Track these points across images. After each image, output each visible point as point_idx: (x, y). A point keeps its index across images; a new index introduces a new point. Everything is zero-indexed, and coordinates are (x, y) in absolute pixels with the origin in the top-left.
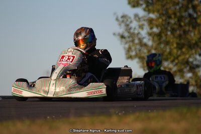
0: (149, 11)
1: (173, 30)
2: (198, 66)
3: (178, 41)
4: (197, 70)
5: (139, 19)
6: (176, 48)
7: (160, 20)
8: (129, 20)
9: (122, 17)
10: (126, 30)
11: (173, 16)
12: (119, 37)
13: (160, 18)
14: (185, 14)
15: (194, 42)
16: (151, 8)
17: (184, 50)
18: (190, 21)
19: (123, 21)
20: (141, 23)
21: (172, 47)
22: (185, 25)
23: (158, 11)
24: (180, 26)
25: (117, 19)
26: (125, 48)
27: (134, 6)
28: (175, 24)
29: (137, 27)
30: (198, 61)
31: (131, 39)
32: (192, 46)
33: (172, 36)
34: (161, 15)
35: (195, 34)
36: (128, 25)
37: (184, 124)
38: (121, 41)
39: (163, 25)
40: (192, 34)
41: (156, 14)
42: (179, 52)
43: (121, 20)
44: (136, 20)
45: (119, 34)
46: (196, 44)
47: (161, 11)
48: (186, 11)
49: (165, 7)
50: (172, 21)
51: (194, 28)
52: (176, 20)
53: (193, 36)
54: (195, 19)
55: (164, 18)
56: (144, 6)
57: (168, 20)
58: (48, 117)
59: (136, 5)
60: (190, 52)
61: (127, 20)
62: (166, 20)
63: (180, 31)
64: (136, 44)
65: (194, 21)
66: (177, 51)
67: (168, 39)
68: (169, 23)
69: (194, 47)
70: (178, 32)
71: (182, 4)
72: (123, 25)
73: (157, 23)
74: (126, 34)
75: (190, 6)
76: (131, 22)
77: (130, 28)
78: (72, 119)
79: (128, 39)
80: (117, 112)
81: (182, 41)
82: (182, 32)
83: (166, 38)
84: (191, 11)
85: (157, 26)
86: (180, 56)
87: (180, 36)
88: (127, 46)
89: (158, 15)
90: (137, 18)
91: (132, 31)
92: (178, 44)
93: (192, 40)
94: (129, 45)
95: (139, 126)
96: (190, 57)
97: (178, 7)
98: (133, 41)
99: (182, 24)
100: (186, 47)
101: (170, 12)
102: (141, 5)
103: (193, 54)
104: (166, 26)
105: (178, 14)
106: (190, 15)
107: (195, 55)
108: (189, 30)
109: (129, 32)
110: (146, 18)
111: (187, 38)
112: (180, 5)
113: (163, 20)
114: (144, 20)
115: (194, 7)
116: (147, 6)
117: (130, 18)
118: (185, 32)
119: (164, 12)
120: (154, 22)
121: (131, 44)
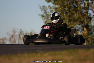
0: (55, 4)
1: (67, 13)
2: (78, 30)
3: (69, 18)
4: (78, 32)
5: (51, 8)
6: (68, 21)
7: (61, 8)
8: (46, 8)
9: (43, 7)
10: (45, 13)
11: (66, 7)
12: (41, 16)
13: (60, 7)
14: (72, 6)
15: (76, 18)
16: (56, 2)
17: (71, 22)
18: (74, 9)
19: (43, 9)
20: (51, 10)
21: (66, 21)
22: (72, 11)
23: (59, 4)
24: (70, 11)
25: (40, 8)
26: (44, 22)
27: (48, 2)
28: (67, 10)
29: (50, 12)
30: (78, 28)
31: (47, 17)
32: (75, 21)
33: (66, 16)
34: (61, 6)
35: (76, 15)
36: (45, 11)
37: (71, 57)
38: (42, 18)
39: (62, 10)
40: (75, 15)
41: (58, 5)
42: (69, 24)
43: (42, 8)
44: (49, 8)
45: (41, 15)
46: (77, 19)
47: (61, 4)
48: (72, 4)
49: (63, 2)
50: (66, 9)
51: (76, 12)
52: (68, 8)
53: (76, 16)
54: (77, 8)
55: (62, 7)
56: (53, 2)
57: (64, 8)
58: (8, 54)
59: (49, 1)
60: (75, 24)
61: (45, 8)
62: (63, 8)
63: (70, 13)
64: (50, 20)
65: (76, 9)
66: (68, 23)
67: (64, 17)
68: (64, 10)
69: (76, 21)
70: (69, 14)
71: (71, 1)
72: (43, 11)
73: (59, 10)
74: (45, 15)
75: (74, 2)
76: (47, 9)
77: (47, 12)
78: (19, 55)
79: (45, 17)
80: (40, 52)
81: (71, 18)
82: (70, 14)
83: (63, 17)
84: (75, 4)
85: (59, 11)
86: (70, 25)
87: (70, 16)
88: (45, 20)
89: (59, 6)
90: (50, 7)
91: (47, 13)
92: (69, 19)
93: (75, 17)
94: (46, 20)
95: (50, 58)
96: (74, 26)
97: (69, 2)
98: (48, 18)
99: (71, 10)
100: (72, 21)
101: (65, 4)
102: (52, 1)
103: (76, 24)
104: (63, 11)
105: (69, 6)
106: (74, 6)
107: (76, 25)
108: (74, 13)
109: (46, 14)
110: (54, 7)
111: (73, 17)
112: (70, 1)
113: (62, 8)
114: (53, 8)
115: (76, 2)
116: (55, 2)
117: (46, 7)
118: (72, 14)
119: (62, 5)
120: (58, 9)
121: (47, 19)
